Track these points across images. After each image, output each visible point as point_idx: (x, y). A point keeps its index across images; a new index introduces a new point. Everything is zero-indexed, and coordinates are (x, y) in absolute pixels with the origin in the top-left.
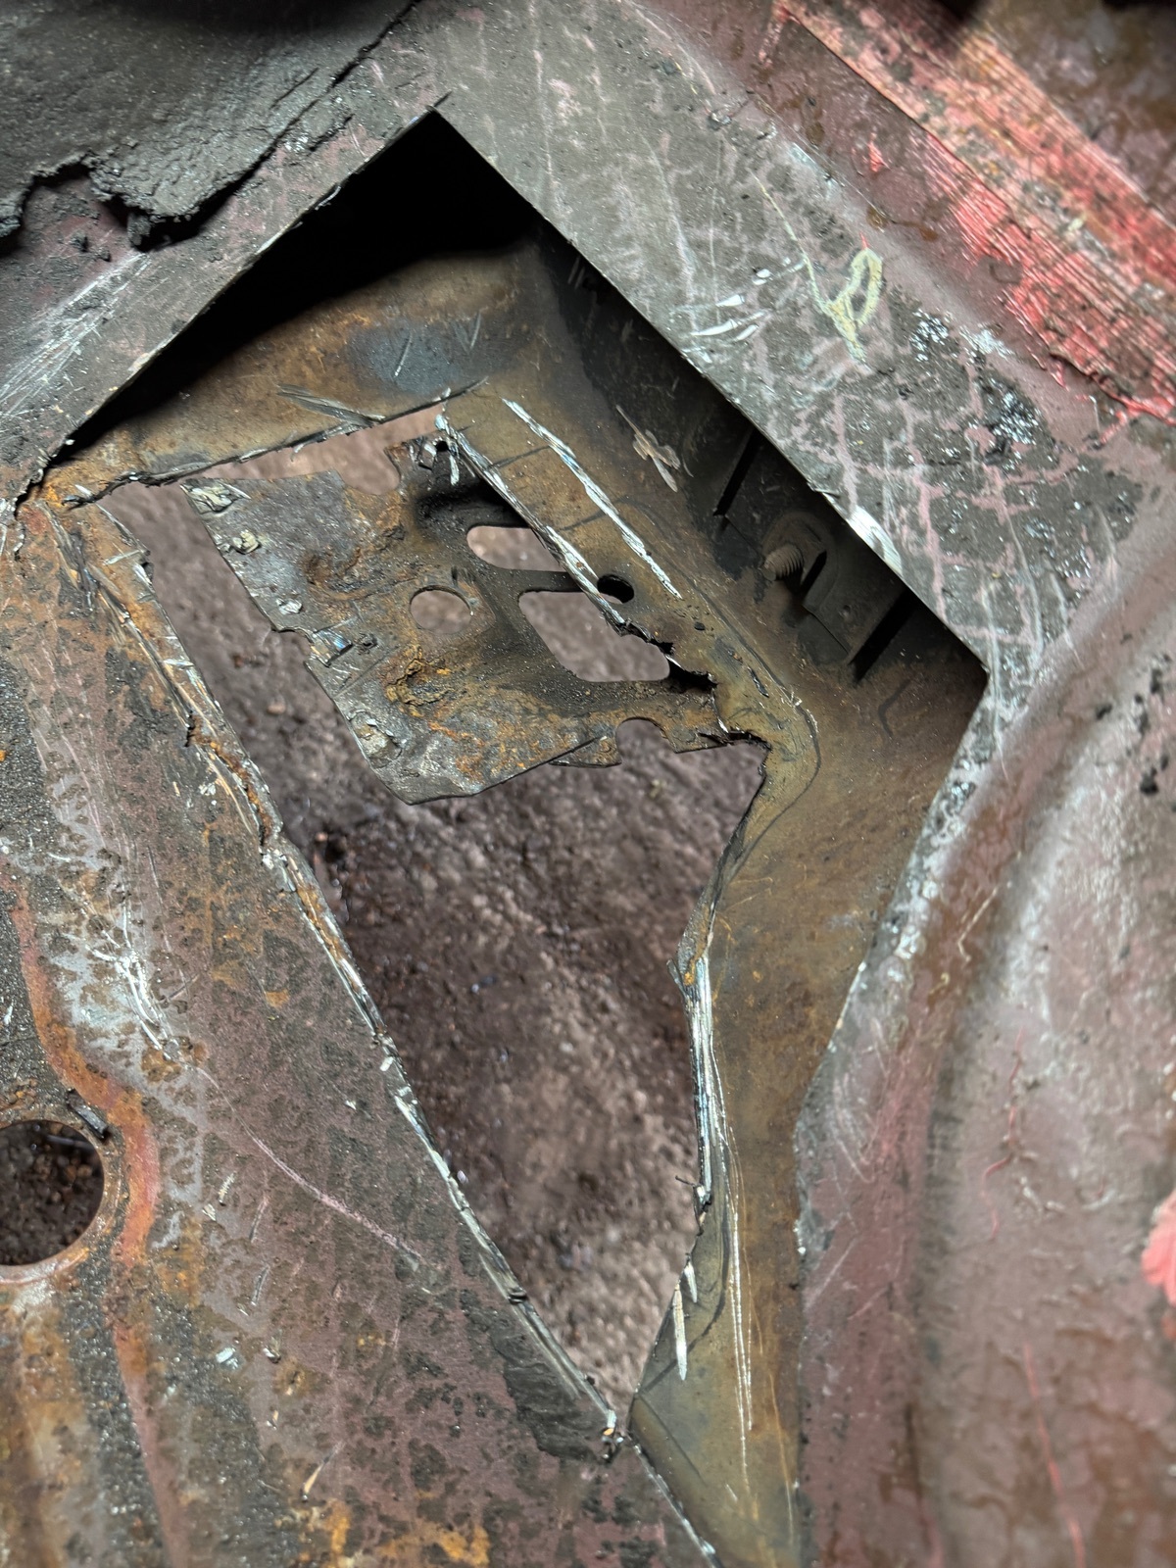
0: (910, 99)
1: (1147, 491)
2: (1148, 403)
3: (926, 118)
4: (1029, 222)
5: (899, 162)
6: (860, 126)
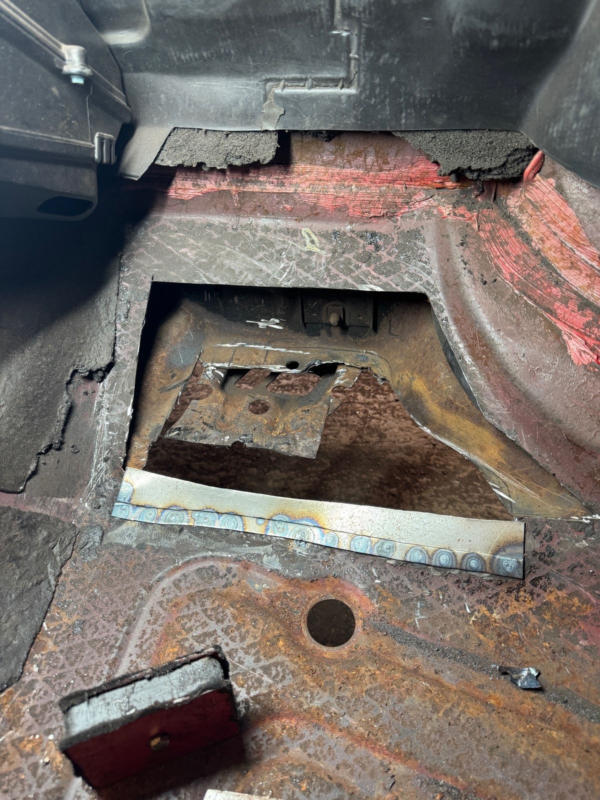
0: (288, 189)
1: (420, 228)
2: (402, 211)
3: (296, 190)
4: (342, 194)
5: (296, 204)
6: (278, 203)
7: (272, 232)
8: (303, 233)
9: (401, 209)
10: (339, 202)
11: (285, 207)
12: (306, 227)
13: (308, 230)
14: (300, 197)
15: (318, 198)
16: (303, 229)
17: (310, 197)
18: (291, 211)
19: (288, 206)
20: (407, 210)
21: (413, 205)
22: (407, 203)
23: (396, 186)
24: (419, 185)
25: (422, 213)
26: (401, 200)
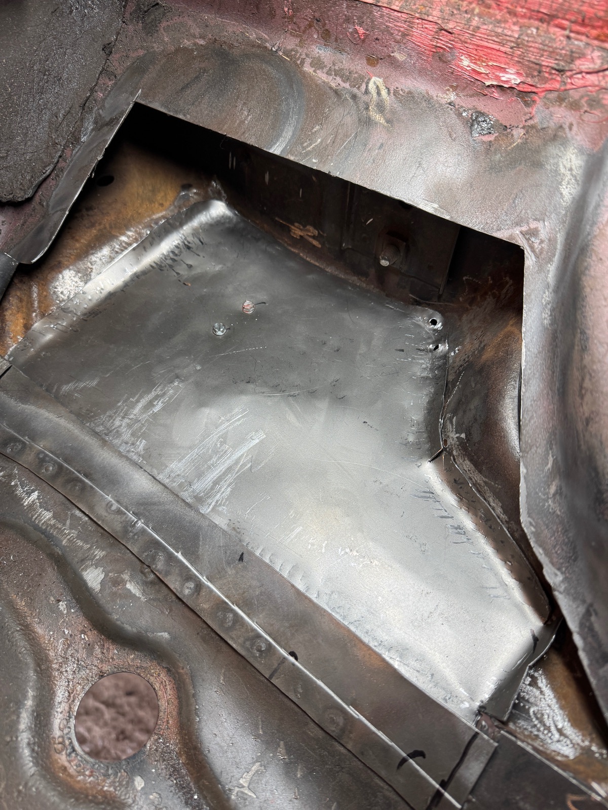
2: (547, 86)
4: (450, 26)
5: (373, 27)
6: (348, 20)
7: (325, 70)
8: (371, 86)
9: (546, 80)
10: (444, 41)
11: (356, 31)
12: (379, 77)
13: (379, 81)
14: (382, 16)
15: (411, 24)
16: (374, 79)
17: (397, 20)
18: (364, 41)
19: (361, 30)
20: (557, 86)
21: (571, 77)
22: (561, 71)
23: (553, 30)
24: (597, 38)
25: (582, 97)
26: (552, 63)
